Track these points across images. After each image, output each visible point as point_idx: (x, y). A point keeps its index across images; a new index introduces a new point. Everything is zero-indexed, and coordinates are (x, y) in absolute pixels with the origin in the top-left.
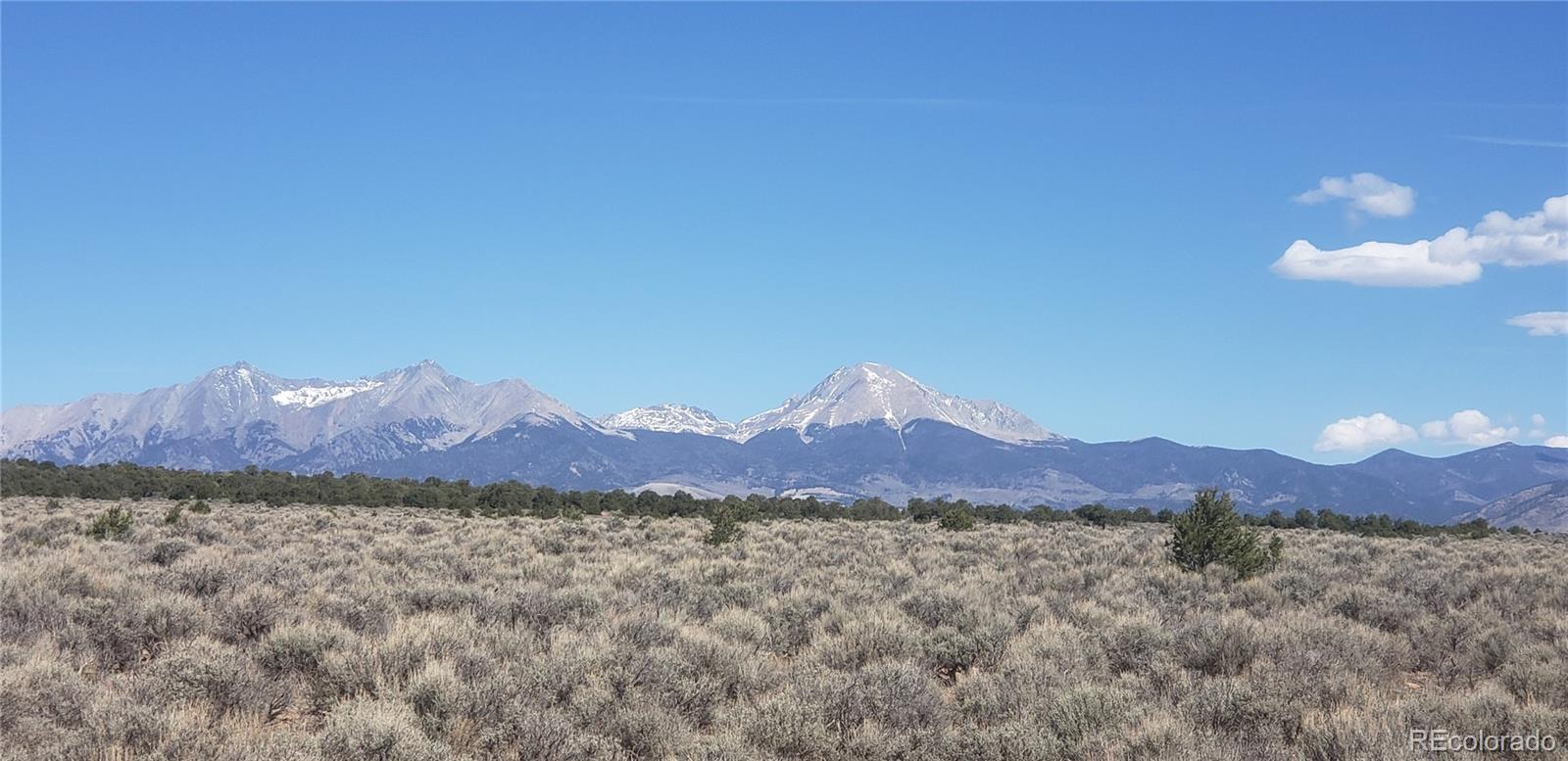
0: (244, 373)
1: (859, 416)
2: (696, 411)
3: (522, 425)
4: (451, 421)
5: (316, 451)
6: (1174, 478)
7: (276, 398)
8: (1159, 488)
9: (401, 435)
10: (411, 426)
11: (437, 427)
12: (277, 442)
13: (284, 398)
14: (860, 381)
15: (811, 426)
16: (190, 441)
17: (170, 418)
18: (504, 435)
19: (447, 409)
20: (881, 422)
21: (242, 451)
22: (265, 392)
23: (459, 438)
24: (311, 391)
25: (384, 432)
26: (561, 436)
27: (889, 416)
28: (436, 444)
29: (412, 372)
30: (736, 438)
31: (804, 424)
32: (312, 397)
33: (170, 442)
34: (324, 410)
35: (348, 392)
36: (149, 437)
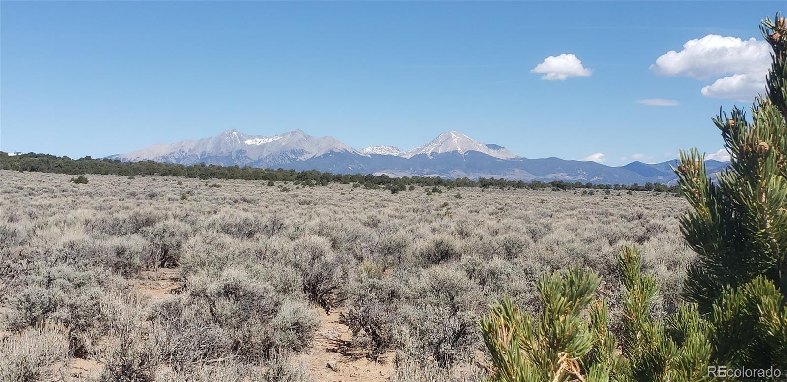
0: (235, 133)
1: (449, 150)
2: (392, 147)
3: (332, 152)
4: (307, 150)
5: (260, 160)
6: (560, 171)
7: (246, 142)
8: (554, 175)
9: (289, 155)
10: (293, 152)
11: (302, 152)
12: (247, 157)
13: (249, 142)
14: (449, 137)
15: (432, 153)
16: (216, 157)
17: (209, 148)
18: (326, 155)
19: (306, 147)
20: (457, 152)
21: (234, 160)
22: (242, 140)
23: (310, 156)
24: (258, 140)
25: (284, 154)
26: (345, 156)
27: (459, 149)
28: (302, 158)
29: (293, 133)
30: (406, 157)
31: (430, 152)
32: (259, 141)
33: (209, 157)
34: (263, 146)
35: (271, 140)
36: (202, 155)
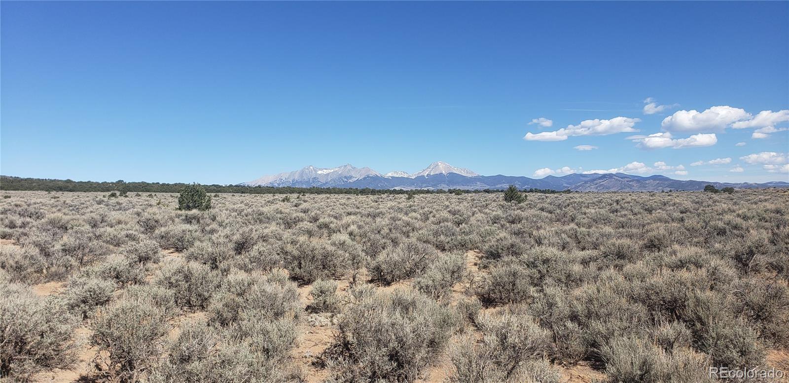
0: (311, 167)
1: (437, 173)
2: (404, 172)
3: (368, 177)
4: (353, 176)
5: (326, 183)
6: (504, 183)
7: (318, 172)
8: (501, 185)
9: (344, 179)
10: (345, 177)
11: (351, 177)
12: (319, 181)
13: (320, 172)
14: (438, 165)
15: (428, 175)
16: (301, 182)
17: (297, 177)
18: (365, 178)
19: (353, 174)
20: (442, 173)
21: (312, 183)
22: (316, 171)
23: (356, 179)
24: (325, 171)
25: (340, 178)
26: (376, 178)
27: (443, 172)
28: (351, 181)
29: (345, 166)
30: (412, 178)
31: (426, 174)
32: (325, 172)
33: (297, 182)
34: (328, 174)
35: (332, 171)
36: (293, 181)
